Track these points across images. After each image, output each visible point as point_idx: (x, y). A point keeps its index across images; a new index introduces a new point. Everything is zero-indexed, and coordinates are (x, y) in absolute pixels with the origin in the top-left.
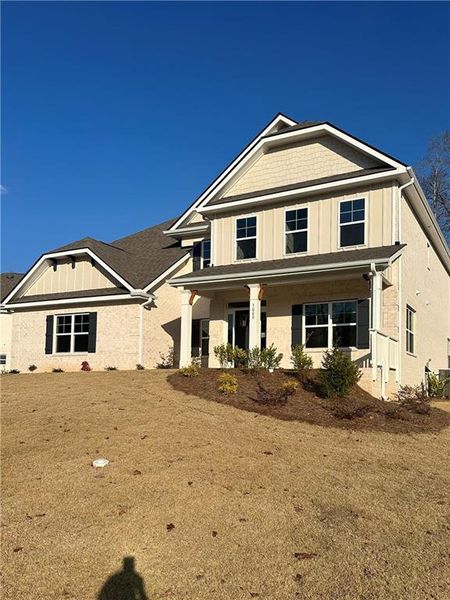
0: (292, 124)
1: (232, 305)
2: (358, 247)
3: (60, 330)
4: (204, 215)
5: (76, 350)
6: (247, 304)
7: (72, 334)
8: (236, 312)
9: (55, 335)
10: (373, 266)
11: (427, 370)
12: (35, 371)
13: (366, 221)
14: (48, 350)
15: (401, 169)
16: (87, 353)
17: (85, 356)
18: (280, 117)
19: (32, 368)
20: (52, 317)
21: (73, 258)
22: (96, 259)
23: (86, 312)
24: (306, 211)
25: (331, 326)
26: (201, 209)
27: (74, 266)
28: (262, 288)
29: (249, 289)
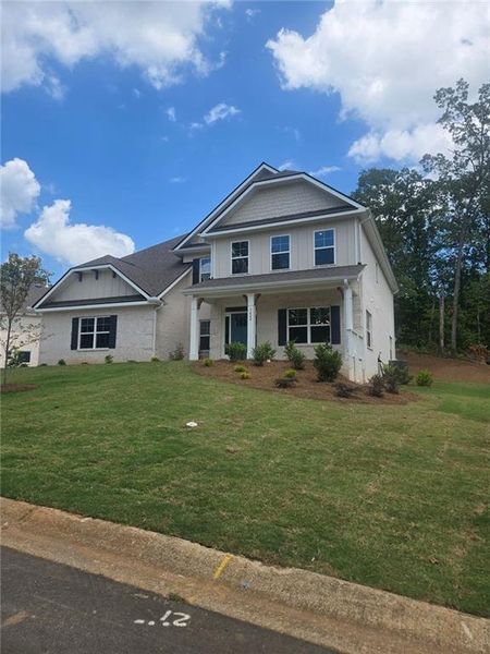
2: (329, 266)
3: (84, 330)
4: (205, 239)
5: (98, 346)
6: (246, 308)
7: (95, 333)
8: (232, 315)
9: (80, 333)
10: (346, 281)
11: (379, 361)
13: (335, 246)
14: (74, 347)
15: (361, 209)
16: (108, 348)
17: (106, 351)
18: (264, 166)
20: (77, 319)
21: (97, 271)
22: (118, 273)
23: (108, 314)
24: (288, 237)
25: (309, 326)
26: (204, 234)
27: (97, 278)
28: (257, 297)
29: (246, 297)
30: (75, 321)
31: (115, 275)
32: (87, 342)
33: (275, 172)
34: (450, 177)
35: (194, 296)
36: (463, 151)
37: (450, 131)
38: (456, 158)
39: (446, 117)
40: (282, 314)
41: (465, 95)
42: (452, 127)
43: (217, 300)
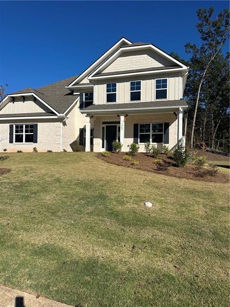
0: (130, 43)
1: (104, 123)
2: (164, 100)
3: (17, 131)
4: (90, 81)
5: (26, 141)
7: (24, 134)
8: (107, 126)
9: (14, 134)
12: (6, 152)
13: (167, 89)
14: (11, 141)
15: (185, 68)
16: (32, 143)
18: (123, 39)
19: (5, 150)
20: (12, 125)
21: (24, 97)
22: (38, 98)
23: (32, 123)
24: (140, 82)
25: (151, 133)
26: (90, 78)
27: (24, 101)
28: (125, 116)
30: (11, 127)
31: (35, 99)
32: (19, 139)
35: (88, 115)
40: (136, 126)
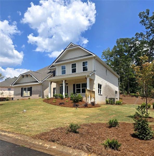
7: (27, 92)
20: (23, 88)
21: (27, 75)
22: (32, 76)
23: (30, 87)
24: (76, 64)
25: (81, 88)
26: (54, 64)
27: (27, 77)
28: (65, 81)
29: (62, 81)
31: (31, 76)
33: (74, 45)
34: (145, 40)
35: (50, 81)
36: (149, 32)
37: (144, 25)
38: (147, 34)
39: (143, 21)
40: (74, 85)
41: (148, 14)
42: (145, 24)
43: (58, 82)
